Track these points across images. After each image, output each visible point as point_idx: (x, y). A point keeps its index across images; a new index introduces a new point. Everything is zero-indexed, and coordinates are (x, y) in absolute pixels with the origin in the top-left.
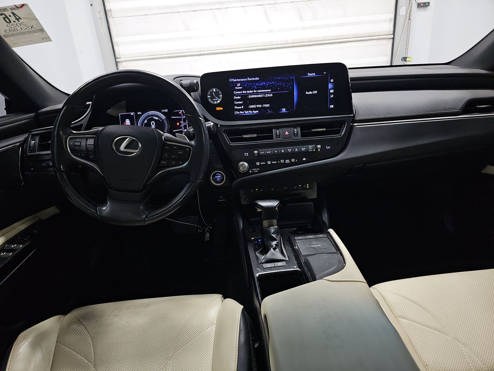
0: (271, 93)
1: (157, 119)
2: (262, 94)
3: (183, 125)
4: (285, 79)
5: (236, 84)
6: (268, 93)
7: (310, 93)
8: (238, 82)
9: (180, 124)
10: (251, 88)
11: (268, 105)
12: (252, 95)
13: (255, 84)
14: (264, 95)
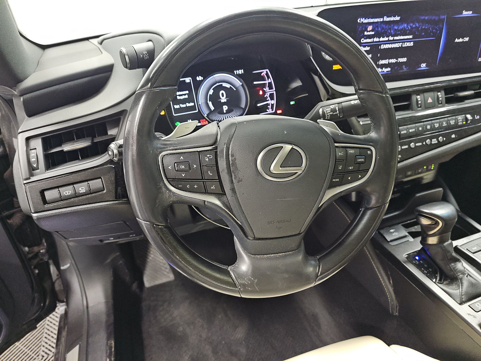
0: (411, 41)
1: (229, 87)
2: (400, 42)
3: (269, 94)
4: (434, 19)
5: (367, 26)
6: (408, 40)
7: (461, 40)
8: (370, 24)
9: (264, 93)
10: (386, 34)
11: (404, 60)
12: (386, 44)
13: (394, 26)
14: (402, 45)
